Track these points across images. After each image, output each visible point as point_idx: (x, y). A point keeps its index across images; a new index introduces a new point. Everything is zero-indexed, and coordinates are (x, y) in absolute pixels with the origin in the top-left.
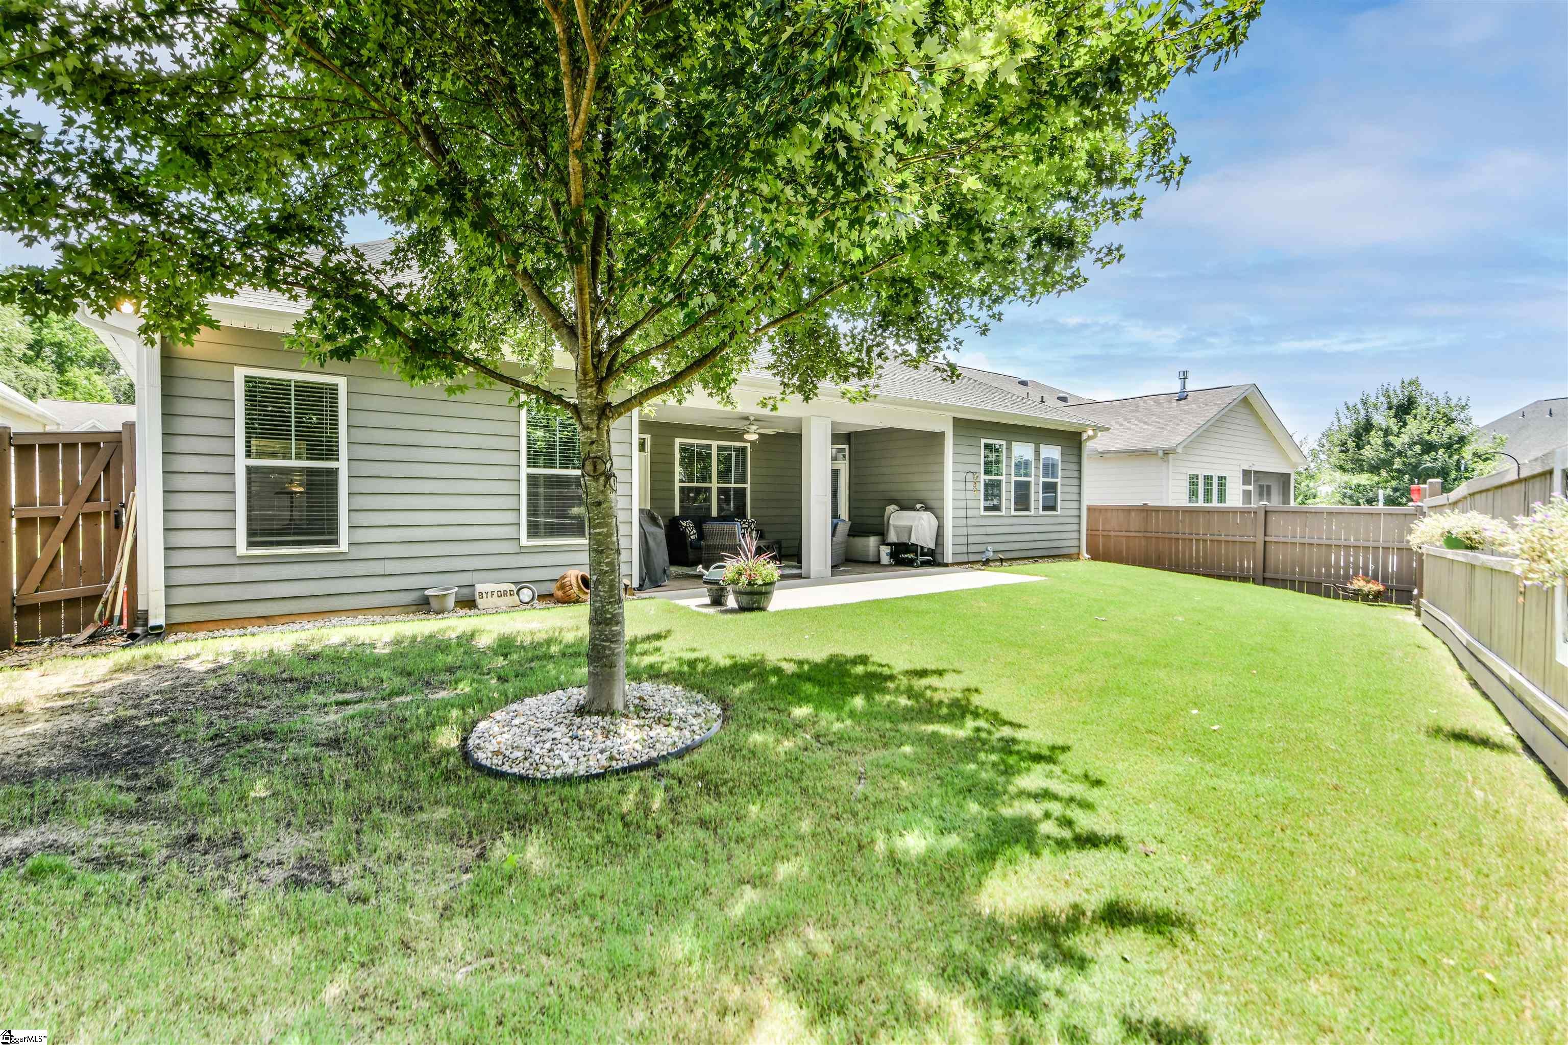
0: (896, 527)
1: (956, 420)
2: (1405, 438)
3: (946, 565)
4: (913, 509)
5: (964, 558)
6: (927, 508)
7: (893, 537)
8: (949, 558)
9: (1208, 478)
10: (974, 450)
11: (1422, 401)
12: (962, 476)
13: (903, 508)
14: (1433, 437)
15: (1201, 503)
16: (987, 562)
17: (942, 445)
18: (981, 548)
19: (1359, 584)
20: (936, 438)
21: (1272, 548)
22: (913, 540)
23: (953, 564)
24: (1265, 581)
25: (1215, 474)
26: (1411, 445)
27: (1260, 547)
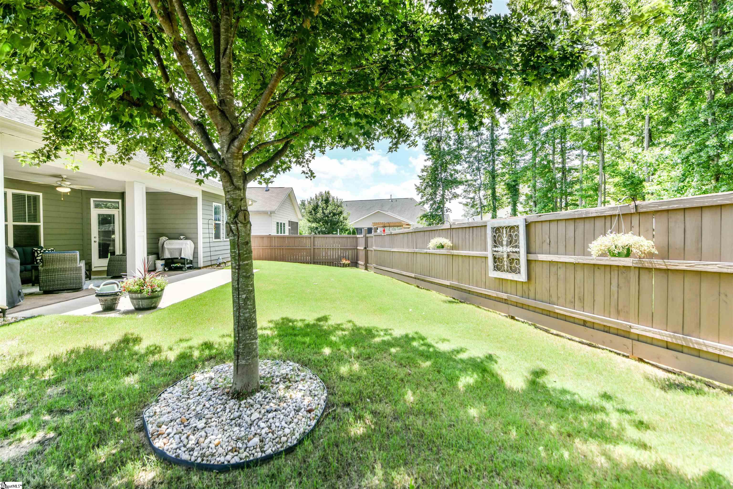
0: (168, 249)
1: (203, 193)
2: (328, 211)
3: (200, 268)
4: (178, 238)
5: (209, 264)
6: (186, 238)
7: (167, 255)
8: (201, 264)
9: (281, 224)
10: (210, 208)
11: (331, 199)
12: (206, 221)
13: (170, 238)
14: (335, 211)
15: (279, 234)
16: (219, 265)
17: (196, 204)
18: (216, 257)
19: (344, 261)
20: (192, 201)
21: (316, 251)
22: (183, 256)
23: (203, 268)
24: (314, 263)
25: (283, 222)
26: (330, 213)
27: (312, 250)
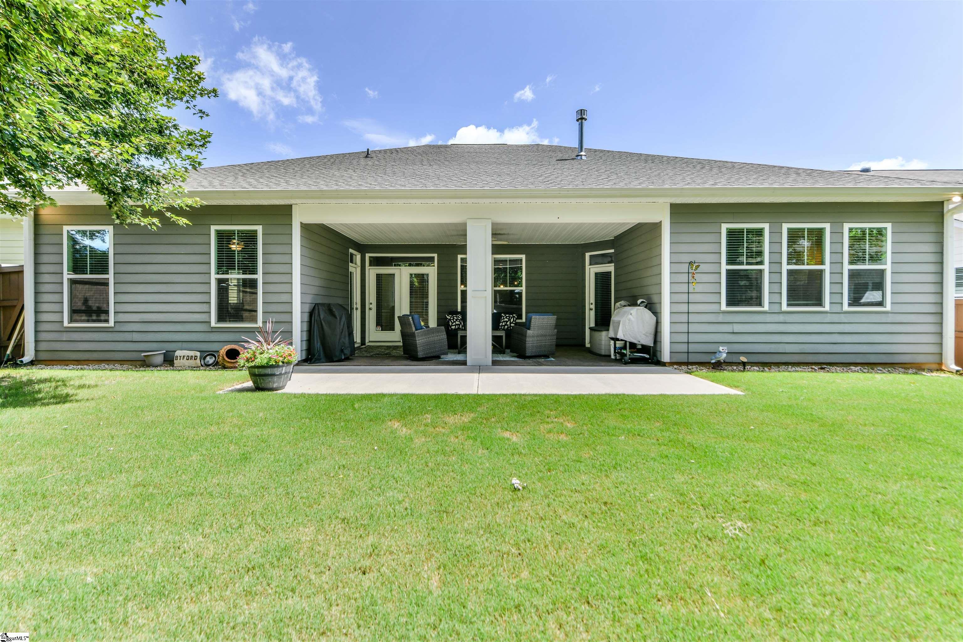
1: (673, 206)
3: (664, 364)
4: (636, 304)
5: (684, 358)
8: (666, 357)
10: (711, 238)
13: (631, 304)
17: (661, 235)
20: (658, 230)
23: (672, 364)
